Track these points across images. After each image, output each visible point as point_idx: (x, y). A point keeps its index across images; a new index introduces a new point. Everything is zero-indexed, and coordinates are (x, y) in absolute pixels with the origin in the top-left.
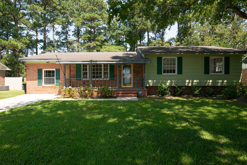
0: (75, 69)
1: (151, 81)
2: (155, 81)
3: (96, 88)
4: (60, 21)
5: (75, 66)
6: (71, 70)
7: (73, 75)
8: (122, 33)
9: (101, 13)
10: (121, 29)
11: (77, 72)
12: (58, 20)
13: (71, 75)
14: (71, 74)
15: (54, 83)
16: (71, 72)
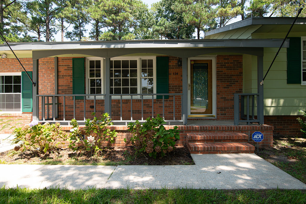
0: (71, 73)
1: (272, 103)
2: (282, 101)
3: (121, 121)
4: (68, 12)
5: (71, 65)
6: (60, 74)
7: (64, 88)
8: (162, 30)
9: (130, 2)
10: (160, 24)
11: (74, 80)
12: (65, 11)
13: (60, 88)
14: (60, 84)
15: (18, 107)
16: (60, 80)
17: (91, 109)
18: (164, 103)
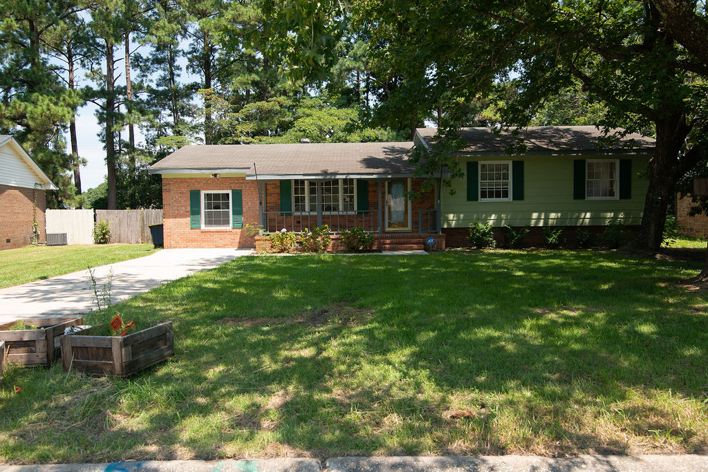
0: (278, 191)
1: (454, 217)
2: (462, 216)
6: (269, 192)
7: (273, 205)
10: (355, 54)
11: (281, 198)
13: (268, 205)
14: (268, 201)
15: (227, 223)
16: (268, 197)
17: (297, 225)
18: (364, 218)
